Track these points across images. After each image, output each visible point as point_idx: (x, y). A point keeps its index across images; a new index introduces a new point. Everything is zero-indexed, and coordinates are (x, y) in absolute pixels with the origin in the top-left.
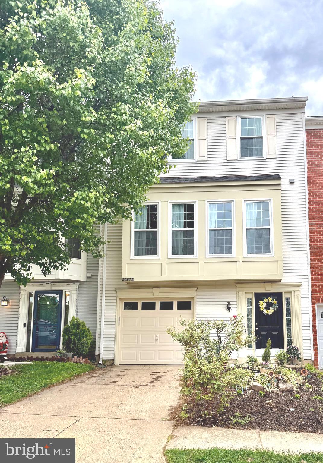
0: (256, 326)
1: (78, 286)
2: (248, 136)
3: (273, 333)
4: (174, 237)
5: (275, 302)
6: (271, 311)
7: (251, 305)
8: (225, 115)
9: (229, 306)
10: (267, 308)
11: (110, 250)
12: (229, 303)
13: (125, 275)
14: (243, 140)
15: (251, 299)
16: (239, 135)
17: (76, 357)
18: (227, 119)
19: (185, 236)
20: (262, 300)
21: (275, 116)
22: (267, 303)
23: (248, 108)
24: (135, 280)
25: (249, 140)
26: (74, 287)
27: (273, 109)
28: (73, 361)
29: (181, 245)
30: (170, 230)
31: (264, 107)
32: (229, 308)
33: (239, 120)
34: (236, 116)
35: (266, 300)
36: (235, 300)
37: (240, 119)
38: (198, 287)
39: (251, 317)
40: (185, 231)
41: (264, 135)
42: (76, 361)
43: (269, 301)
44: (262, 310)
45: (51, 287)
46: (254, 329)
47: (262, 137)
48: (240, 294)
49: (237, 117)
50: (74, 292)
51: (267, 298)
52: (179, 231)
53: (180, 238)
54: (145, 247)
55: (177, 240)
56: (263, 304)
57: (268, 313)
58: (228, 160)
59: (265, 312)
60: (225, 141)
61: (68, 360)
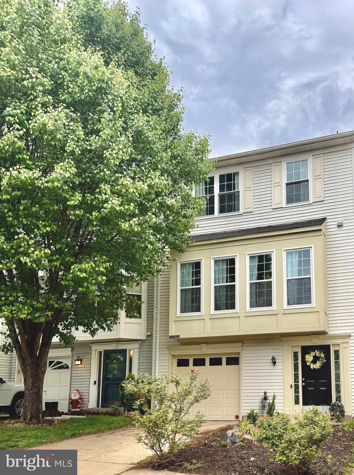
0: (303, 382)
1: (140, 344)
2: (294, 181)
3: (321, 389)
4: (218, 292)
5: (322, 355)
6: (318, 365)
7: (298, 359)
8: (271, 161)
9: (274, 361)
10: (314, 362)
11: (163, 308)
12: (273, 357)
13: (172, 333)
14: (289, 186)
15: (297, 352)
16: (285, 181)
17: (126, 412)
18: (272, 166)
19: (227, 292)
20: (309, 353)
21: (322, 155)
22: (314, 357)
23: (293, 152)
24: (181, 337)
25: (296, 184)
26: (136, 346)
27: (319, 149)
28: (124, 415)
29: (223, 301)
30: (213, 285)
31: (309, 149)
32: (274, 363)
33: (284, 165)
34: (281, 162)
35: (313, 354)
36: (281, 354)
37: (286, 164)
38: (244, 342)
39: (298, 371)
40: (227, 286)
41: (310, 178)
42: (126, 415)
43: (315, 354)
44: (308, 364)
45: (117, 346)
46: (300, 384)
47: (308, 181)
48: (286, 347)
49: (283, 162)
50: (136, 350)
51: (314, 352)
52: (221, 286)
53: (223, 293)
54: (190, 305)
55: (220, 296)
56: (309, 358)
57: (314, 367)
58: (273, 209)
59: (312, 366)
60: (270, 189)
61: (120, 414)
